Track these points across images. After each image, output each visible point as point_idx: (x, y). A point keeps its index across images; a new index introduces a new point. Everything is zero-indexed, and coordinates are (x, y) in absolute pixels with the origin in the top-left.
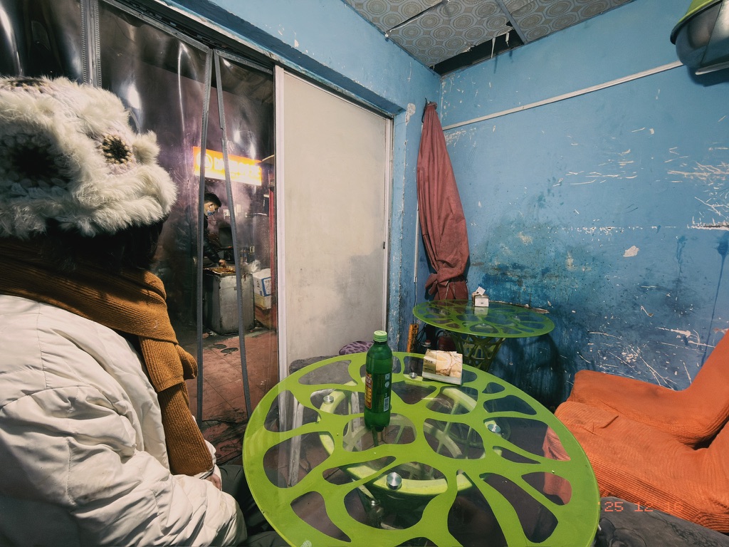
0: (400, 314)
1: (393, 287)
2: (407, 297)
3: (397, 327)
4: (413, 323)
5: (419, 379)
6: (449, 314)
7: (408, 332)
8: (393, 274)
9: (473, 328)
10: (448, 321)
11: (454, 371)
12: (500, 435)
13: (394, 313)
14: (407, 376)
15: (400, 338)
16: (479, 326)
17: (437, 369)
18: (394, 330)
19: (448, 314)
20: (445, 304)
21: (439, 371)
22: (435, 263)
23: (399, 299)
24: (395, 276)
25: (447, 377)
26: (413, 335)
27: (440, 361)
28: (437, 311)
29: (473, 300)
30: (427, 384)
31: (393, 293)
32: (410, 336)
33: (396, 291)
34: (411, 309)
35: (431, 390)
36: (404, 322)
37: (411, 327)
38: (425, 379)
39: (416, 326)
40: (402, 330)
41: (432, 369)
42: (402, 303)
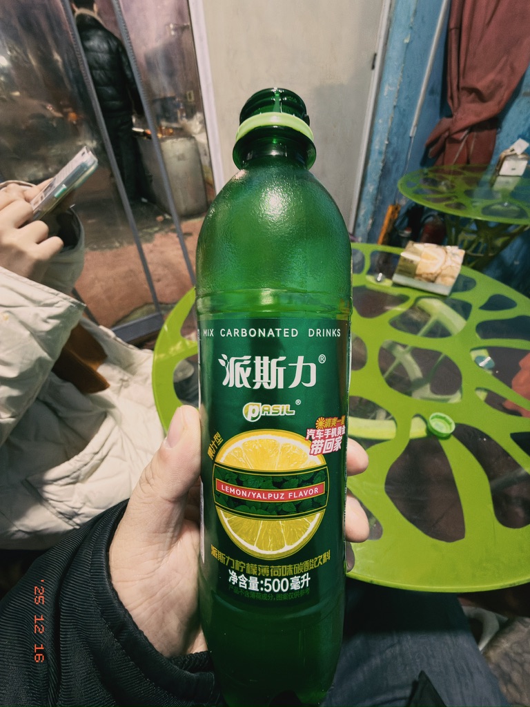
0: (379, 190)
1: (376, 146)
2: (394, 162)
3: (371, 208)
4: (394, 204)
5: (388, 283)
6: (453, 187)
7: (384, 216)
8: (380, 121)
9: (486, 211)
10: (449, 199)
11: (444, 276)
12: (490, 373)
13: (371, 188)
14: (370, 278)
15: (373, 224)
16: (498, 207)
17: (418, 272)
18: (366, 213)
19: (451, 187)
20: (449, 173)
21: (420, 275)
22: (455, 94)
23: (381, 165)
24: (383, 125)
25: (431, 284)
26: (390, 220)
27: (424, 261)
28: (434, 183)
29: (500, 164)
30: (397, 291)
31: (375, 156)
32: (386, 222)
33: (380, 153)
34: (395, 181)
35: (401, 300)
36: (383, 202)
37: (390, 210)
38: (396, 285)
39: (396, 209)
40: (377, 213)
41: (410, 271)
42: (385, 172)
